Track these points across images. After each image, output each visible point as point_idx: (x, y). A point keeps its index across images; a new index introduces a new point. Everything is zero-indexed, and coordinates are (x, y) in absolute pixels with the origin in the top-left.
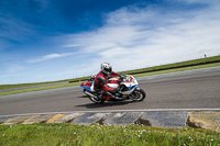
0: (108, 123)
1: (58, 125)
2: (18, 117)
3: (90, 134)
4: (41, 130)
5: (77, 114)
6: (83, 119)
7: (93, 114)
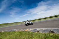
0: (41, 32)
1: (28, 32)
2: (18, 30)
3: (36, 35)
4: (23, 33)
5: (32, 29)
6: (34, 31)
7: (36, 29)
